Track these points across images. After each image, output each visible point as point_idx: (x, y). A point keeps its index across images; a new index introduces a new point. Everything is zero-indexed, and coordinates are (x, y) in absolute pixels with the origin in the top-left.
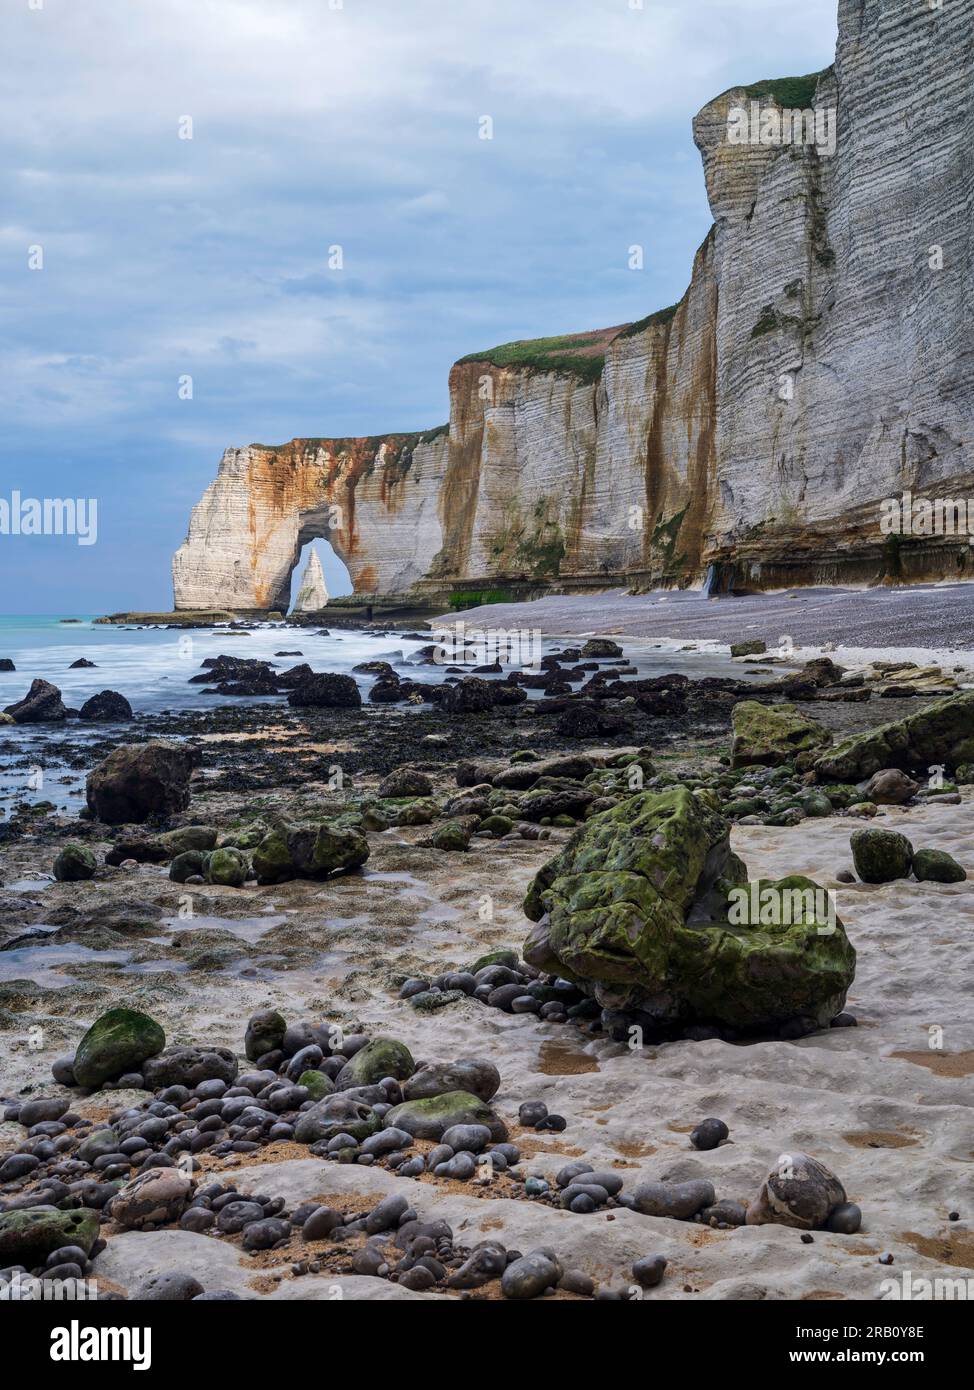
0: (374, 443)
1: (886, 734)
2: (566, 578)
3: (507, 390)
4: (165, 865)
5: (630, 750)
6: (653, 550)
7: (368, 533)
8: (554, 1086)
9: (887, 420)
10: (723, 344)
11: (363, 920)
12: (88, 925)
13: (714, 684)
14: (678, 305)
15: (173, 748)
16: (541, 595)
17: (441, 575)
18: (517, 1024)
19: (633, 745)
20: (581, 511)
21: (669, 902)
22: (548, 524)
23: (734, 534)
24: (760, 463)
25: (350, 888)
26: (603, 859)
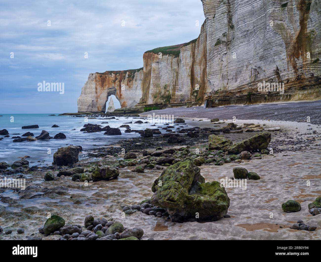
0: (125, 72)
1: (244, 142)
2: (172, 104)
3: (157, 59)
4: (71, 177)
5: (185, 146)
6: (192, 97)
7: (124, 93)
8: (156, 234)
9: (247, 65)
10: (208, 48)
11: (116, 191)
12: (51, 192)
13: (206, 129)
14: (197, 39)
15: (74, 148)
16: (166, 108)
17: (142, 103)
18: (150, 218)
19: (186, 145)
20: (175, 88)
21: (185, 188)
22: (167, 91)
23: (212, 93)
24: (217, 76)
25: (114, 183)
26: (170, 178)
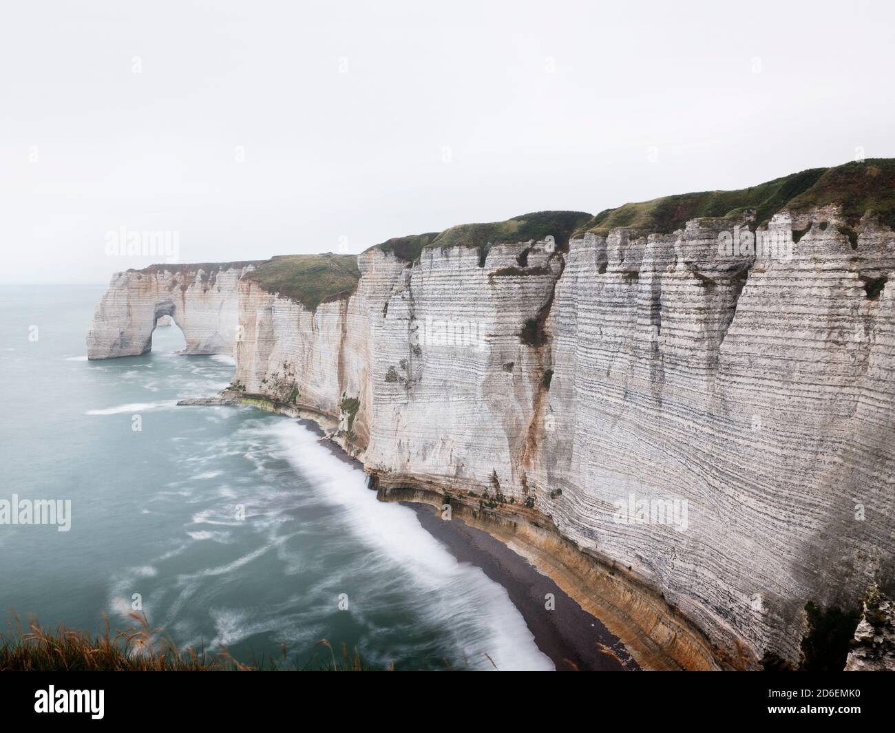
0: (195, 267)
2: (300, 405)
7: (193, 316)
9: (444, 440)
20: (306, 375)
22: (289, 374)
24: (390, 440)
